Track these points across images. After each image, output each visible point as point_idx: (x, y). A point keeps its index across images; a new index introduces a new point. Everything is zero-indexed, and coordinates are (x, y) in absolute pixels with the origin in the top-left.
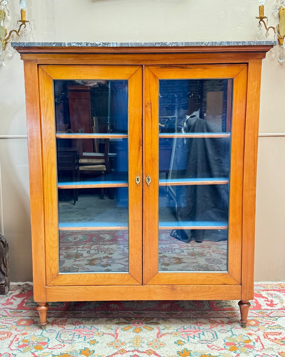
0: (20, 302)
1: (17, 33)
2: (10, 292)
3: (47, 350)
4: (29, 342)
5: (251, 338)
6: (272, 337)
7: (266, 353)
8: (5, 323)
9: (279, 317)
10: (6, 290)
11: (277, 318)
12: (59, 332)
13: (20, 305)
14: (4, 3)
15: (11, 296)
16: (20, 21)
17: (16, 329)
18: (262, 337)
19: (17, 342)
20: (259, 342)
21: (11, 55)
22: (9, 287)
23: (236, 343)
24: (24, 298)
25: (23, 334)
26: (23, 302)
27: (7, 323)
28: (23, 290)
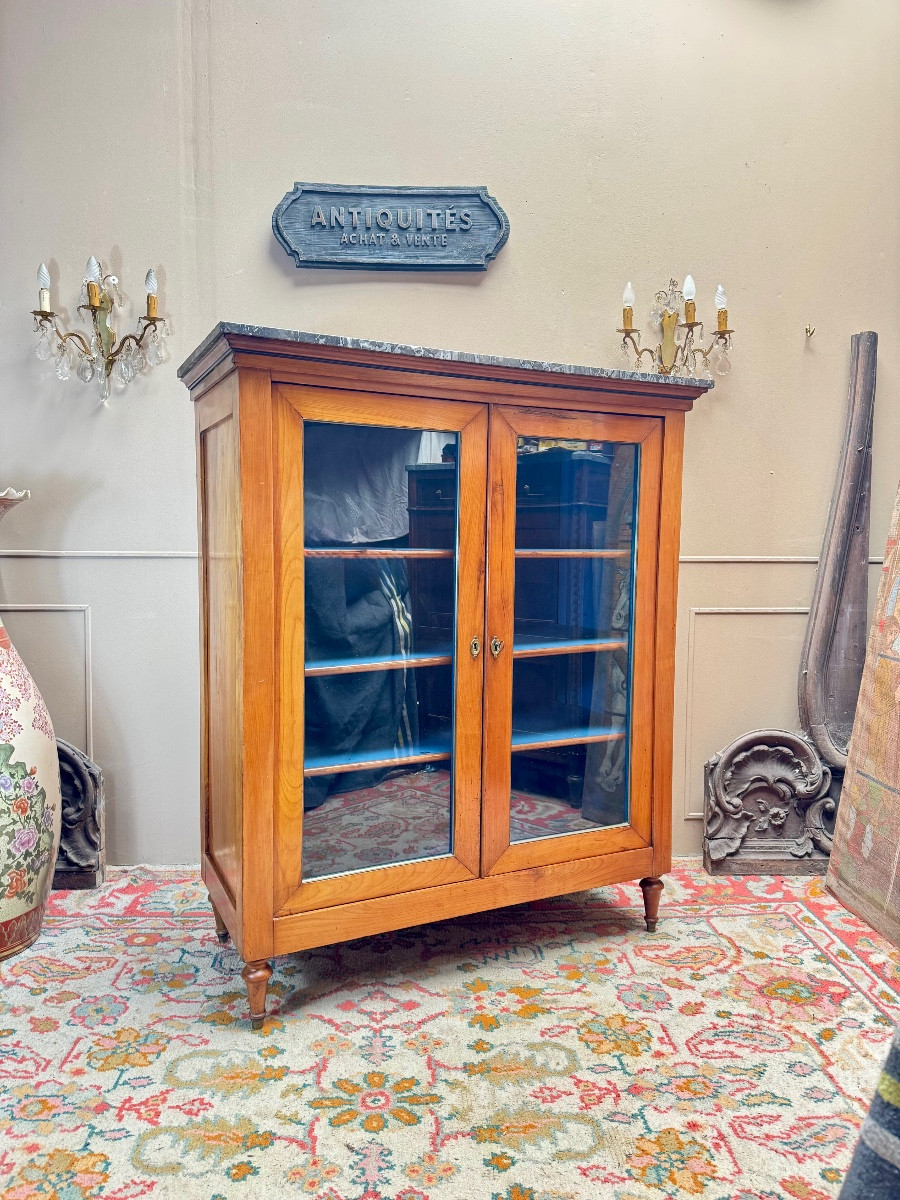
0: (130, 902)
1: (138, 341)
2: (105, 884)
3: (193, 988)
4: (156, 975)
5: (609, 957)
6: (651, 954)
7: (637, 981)
8: (101, 942)
10: (99, 879)
13: (130, 907)
14: (112, 281)
15: (109, 891)
16: (145, 318)
17: (125, 953)
18: (631, 955)
19: (129, 975)
20: (625, 964)
22: (103, 874)
23: (580, 966)
24: (136, 895)
25: (142, 961)
26: (136, 902)
27: (105, 942)
28: (135, 880)
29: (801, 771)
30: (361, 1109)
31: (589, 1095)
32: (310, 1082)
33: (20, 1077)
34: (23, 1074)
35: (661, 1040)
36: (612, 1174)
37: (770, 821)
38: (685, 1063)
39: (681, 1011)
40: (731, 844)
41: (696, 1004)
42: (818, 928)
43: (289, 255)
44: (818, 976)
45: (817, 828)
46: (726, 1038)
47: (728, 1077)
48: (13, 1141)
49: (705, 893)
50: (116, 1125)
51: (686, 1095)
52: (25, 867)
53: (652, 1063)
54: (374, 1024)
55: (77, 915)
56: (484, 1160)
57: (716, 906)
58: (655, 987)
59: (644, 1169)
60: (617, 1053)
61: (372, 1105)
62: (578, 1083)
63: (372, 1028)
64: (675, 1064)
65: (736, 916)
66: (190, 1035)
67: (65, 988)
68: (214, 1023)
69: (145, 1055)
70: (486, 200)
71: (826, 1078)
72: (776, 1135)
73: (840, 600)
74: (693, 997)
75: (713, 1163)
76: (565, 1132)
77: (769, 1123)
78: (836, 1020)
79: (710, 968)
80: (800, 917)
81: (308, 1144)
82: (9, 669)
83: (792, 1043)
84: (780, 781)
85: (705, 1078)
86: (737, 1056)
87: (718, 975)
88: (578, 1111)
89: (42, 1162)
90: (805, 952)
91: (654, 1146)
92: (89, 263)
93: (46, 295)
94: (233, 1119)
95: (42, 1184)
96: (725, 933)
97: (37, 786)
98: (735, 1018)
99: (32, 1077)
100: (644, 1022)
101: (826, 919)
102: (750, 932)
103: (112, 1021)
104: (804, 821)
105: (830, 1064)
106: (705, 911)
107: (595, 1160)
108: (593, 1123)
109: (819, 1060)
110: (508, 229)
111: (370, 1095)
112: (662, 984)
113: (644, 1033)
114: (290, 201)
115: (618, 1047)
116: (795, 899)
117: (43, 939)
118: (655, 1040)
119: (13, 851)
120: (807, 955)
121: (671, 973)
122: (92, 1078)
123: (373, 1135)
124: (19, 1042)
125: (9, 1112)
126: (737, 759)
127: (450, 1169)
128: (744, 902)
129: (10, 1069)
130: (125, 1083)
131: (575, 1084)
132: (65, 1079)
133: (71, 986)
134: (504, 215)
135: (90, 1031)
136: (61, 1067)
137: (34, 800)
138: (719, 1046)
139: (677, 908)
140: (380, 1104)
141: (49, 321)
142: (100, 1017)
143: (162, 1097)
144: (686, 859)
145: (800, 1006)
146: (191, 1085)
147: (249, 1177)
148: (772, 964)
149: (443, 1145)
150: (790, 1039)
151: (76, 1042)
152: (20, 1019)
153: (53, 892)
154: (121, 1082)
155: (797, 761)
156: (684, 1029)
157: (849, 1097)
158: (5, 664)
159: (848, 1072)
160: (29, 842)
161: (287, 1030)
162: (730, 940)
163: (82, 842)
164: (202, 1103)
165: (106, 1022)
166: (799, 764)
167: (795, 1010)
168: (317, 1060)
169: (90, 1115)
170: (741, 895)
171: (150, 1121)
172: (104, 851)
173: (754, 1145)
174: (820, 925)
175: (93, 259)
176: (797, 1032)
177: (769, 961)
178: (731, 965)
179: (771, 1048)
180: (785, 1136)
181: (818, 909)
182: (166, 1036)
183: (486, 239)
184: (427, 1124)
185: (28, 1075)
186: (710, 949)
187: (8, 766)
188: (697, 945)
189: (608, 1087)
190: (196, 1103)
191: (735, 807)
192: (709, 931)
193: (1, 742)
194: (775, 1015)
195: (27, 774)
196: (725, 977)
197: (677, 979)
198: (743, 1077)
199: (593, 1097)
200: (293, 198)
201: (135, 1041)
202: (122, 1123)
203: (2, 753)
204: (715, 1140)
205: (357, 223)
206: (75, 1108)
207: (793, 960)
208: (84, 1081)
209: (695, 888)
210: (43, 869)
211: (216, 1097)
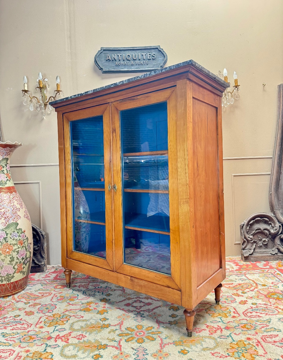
0: (55, 276)
1: (54, 98)
2: (47, 271)
3: (77, 301)
4: (65, 297)
8: (46, 288)
9: (231, 275)
10: (45, 269)
11: (229, 276)
12: (84, 290)
14: (46, 80)
15: (48, 273)
16: (56, 91)
17: (54, 291)
19: (56, 297)
21: (49, 112)
24: (57, 274)
25: (60, 293)
26: (57, 276)
27: (48, 288)
28: (57, 270)
29: (272, 226)
30: (136, 336)
31: (212, 330)
32: (118, 328)
33: (22, 329)
34: (24, 328)
35: (234, 312)
36: (222, 355)
37: (263, 243)
38: (243, 319)
39: (240, 303)
40: (250, 251)
41: (244, 301)
42: (282, 276)
43: (100, 69)
45: (279, 245)
46: (256, 311)
47: (258, 323)
48: (21, 349)
49: (243, 267)
50: (55, 343)
51: (245, 329)
52: (22, 263)
53: (232, 319)
54: (137, 310)
55: (39, 280)
56: (179, 351)
57: (247, 271)
58: (230, 296)
60: (220, 317)
61: (139, 335)
62: (208, 326)
63: (137, 311)
64: (240, 320)
65: (254, 274)
66: (77, 315)
68: (85, 311)
69: (63, 321)
70: (160, 49)
72: (277, 341)
73: (280, 169)
74: (244, 299)
75: (257, 350)
76: (205, 342)
77: (275, 337)
79: (248, 290)
80: (276, 273)
81: (119, 348)
82: (16, 199)
83: (279, 312)
84: (265, 229)
86: (260, 317)
87: (251, 292)
88: (208, 335)
89: (31, 355)
90: (279, 284)
91: (236, 346)
92: (39, 74)
93: (26, 85)
94: (93, 341)
96: (251, 279)
97: (26, 236)
98: (258, 305)
99: (26, 329)
100: (228, 307)
102: (260, 278)
103: (52, 311)
104: (274, 242)
106: (244, 272)
107: (216, 350)
108: (214, 339)
110: (167, 58)
111: (138, 332)
112: (232, 295)
113: (228, 310)
114: (100, 53)
115: (220, 315)
117: (28, 288)
118: (232, 312)
119: (19, 257)
121: (235, 292)
122: (45, 329)
123: (141, 344)
124: (21, 319)
125: (19, 340)
126: (250, 223)
127: (167, 354)
128: (256, 269)
129: (19, 327)
130: (57, 330)
131: (207, 327)
132: (37, 330)
133: (37, 301)
134: (166, 54)
135: (45, 315)
136: (36, 326)
137: (25, 241)
138: (254, 314)
139: (234, 272)
140: (142, 334)
141: (27, 93)
142: (48, 310)
143: (69, 334)
144: (235, 257)
145: (280, 301)
146: (78, 330)
147: (100, 358)
148: (268, 288)
149: (164, 347)
151: (41, 317)
152: (22, 312)
153: (30, 274)
154: (55, 330)
155: (270, 222)
156: (241, 309)
158: (15, 197)
160: (23, 254)
161: (109, 313)
162: (253, 281)
163: (39, 257)
164: (82, 336)
165: (49, 312)
167: (278, 302)
168: (120, 321)
169: (46, 340)
170: (255, 267)
171: (66, 342)
172: (46, 260)
173: (270, 345)
175: (40, 73)
176: (280, 309)
177: (267, 287)
178: (254, 289)
179: (271, 314)
180: (281, 341)
181: (281, 271)
182: (70, 315)
183: (160, 61)
184: (158, 341)
185: (25, 329)
186: (247, 284)
187: (17, 229)
188: (242, 283)
189: (218, 327)
190: (81, 336)
191: (251, 239)
192: (246, 278)
193: (14, 222)
194: (272, 303)
195: (22, 232)
196: (253, 292)
197: (237, 294)
198: (264, 323)
199: (213, 331)
200: (100, 52)
201: (59, 317)
202: (56, 343)
203: (15, 225)
204: (256, 343)
205: (120, 59)
206: (41, 338)
207: (275, 287)
208: (43, 330)
209: (240, 266)
210: (28, 264)
211: (87, 334)
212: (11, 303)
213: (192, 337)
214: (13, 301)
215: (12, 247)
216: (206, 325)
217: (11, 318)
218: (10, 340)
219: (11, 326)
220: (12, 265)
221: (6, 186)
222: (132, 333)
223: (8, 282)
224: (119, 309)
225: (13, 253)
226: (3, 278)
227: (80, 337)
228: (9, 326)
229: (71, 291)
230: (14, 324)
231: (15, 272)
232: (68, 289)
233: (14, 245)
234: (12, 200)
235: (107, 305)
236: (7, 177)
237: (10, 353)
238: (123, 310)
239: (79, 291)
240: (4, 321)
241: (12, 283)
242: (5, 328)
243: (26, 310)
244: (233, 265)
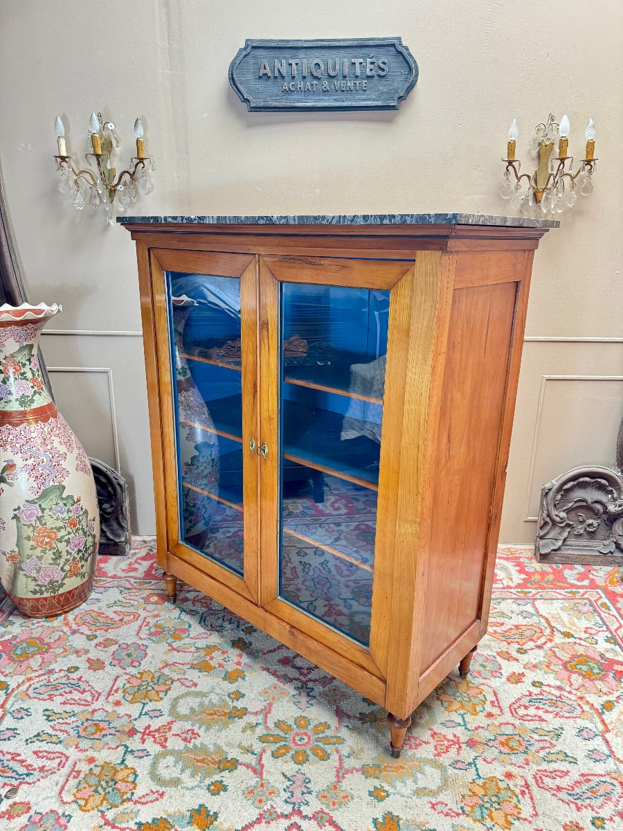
0: (147, 567)
1: (132, 175)
2: (132, 551)
3: (187, 641)
4: (164, 628)
6: (491, 630)
7: (480, 652)
8: (129, 599)
9: (503, 599)
10: (127, 550)
11: (500, 600)
12: (203, 613)
13: (148, 571)
14: (110, 127)
15: (135, 558)
16: (135, 158)
17: (144, 609)
19: (147, 628)
21: (123, 209)
22: (130, 545)
24: (152, 561)
25: (155, 616)
26: (152, 567)
27: (132, 600)
28: (151, 550)
30: (293, 745)
31: (441, 745)
32: (260, 721)
33: (82, 705)
34: (85, 703)
35: (492, 703)
36: (450, 809)
37: (586, 528)
38: (507, 723)
39: (508, 679)
40: (556, 543)
41: (519, 674)
42: (612, 613)
43: (242, 101)
44: (607, 655)
45: (620, 535)
46: (537, 704)
47: (536, 737)
48: (80, 753)
49: (533, 579)
50: (140, 747)
51: (506, 750)
52: (78, 559)
53: (484, 722)
54: (302, 678)
55: (115, 577)
56: (369, 791)
57: (540, 590)
58: (492, 658)
59: (472, 807)
60: (462, 712)
61: (299, 743)
62: (434, 734)
63: (301, 681)
64: (501, 724)
65: (553, 599)
66: (186, 679)
67: (108, 636)
68: (200, 670)
70: (400, 49)
71: (603, 742)
72: (564, 787)
74: (516, 668)
75: (519, 806)
76: (423, 773)
77: (561, 777)
78: (616, 694)
79: (531, 644)
80: (599, 603)
81: (258, 770)
82: (58, 432)
83: (583, 711)
84: (596, 502)
85: (520, 736)
86: (543, 720)
87: (536, 650)
88: (433, 757)
89: (97, 771)
90: (600, 633)
91: (481, 789)
92: (91, 118)
93: (63, 142)
94: (212, 747)
95: (97, 788)
96: (544, 614)
97: (82, 509)
98: (545, 688)
99: (90, 705)
100: (482, 687)
101: (619, 605)
102: (561, 613)
103: (138, 664)
104: (611, 529)
105: (608, 731)
106: (532, 594)
107: (441, 798)
108: (441, 767)
109: (601, 727)
110: (417, 75)
111: (297, 734)
112: (496, 656)
113: (481, 697)
114: (242, 56)
115: (463, 707)
116: (597, 587)
118: (488, 702)
119: (70, 551)
120: (601, 637)
121: (504, 646)
122: (126, 708)
123: (300, 766)
124: (81, 677)
125: (77, 732)
126: (566, 487)
127: (347, 796)
128: (560, 588)
129: (76, 698)
130: (146, 714)
131: (432, 736)
132: (109, 708)
133: (111, 634)
134: (415, 62)
135: (125, 671)
136: (107, 699)
137: (81, 518)
138: (532, 711)
139: (512, 590)
140: (304, 742)
141: (66, 162)
142: (130, 661)
143: (168, 726)
144: (522, 547)
145: (592, 680)
146: (185, 718)
147: (222, 792)
148: (575, 643)
149: (343, 777)
150: (582, 708)
151: (117, 677)
152: (81, 659)
154: (143, 713)
155: (610, 488)
156: (509, 695)
157: (618, 759)
158: (55, 429)
159: (620, 739)
160: (79, 544)
161: (246, 679)
162: (547, 620)
163: (115, 526)
164: (193, 733)
165: (134, 665)
166: (612, 491)
167: (588, 684)
168: (265, 704)
169: (126, 737)
170: (560, 580)
171: (161, 745)
172: (130, 530)
173: (548, 795)
174: (614, 612)
175: (93, 114)
176: (588, 702)
177: (572, 640)
178: (545, 643)
179: (567, 715)
180: (570, 788)
181: (612, 596)
182: (171, 678)
183: (399, 84)
184: (334, 761)
185: (87, 704)
186: (532, 628)
187: (62, 499)
188: (524, 623)
189: (454, 739)
190: (190, 732)
191: (560, 519)
192: (533, 612)
193: (56, 484)
194: (573, 687)
195: (75, 503)
196: (541, 653)
197: (507, 652)
198: (546, 738)
199: (443, 747)
200: (244, 53)
201: (152, 681)
202: (144, 745)
203: (57, 491)
204: (522, 788)
205: (295, 73)
206: (116, 731)
207: (590, 640)
208: (121, 710)
209: (527, 573)
210: (90, 559)
211: (201, 729)
212: (61, 634)
213: (400, 759)
214: (66, 629)
215: (55, 533)
216: (431, 730)
217: (62, 674)
218: (61, 731)
219: (61, 695)
220: (59, 565)
221: (32, 407)
222: (287, 736)
223: (52, 595)
224: (267, 670)
225: (59, 544)
226: (43, 589)
227: (189, 737)
228: (58, 693)
229: (177, 612)
230: (67, 690)
231: (65, 577)
232: (171, 606)
233: (59, 529)
234: (48, 436)
235: (245, 659)
236: (35, 385)
237: (59, 760)
238: (274, 674)
239: (193, 613)
240: (49, 681)
241: (61, 595)
242: (51, 697)
243: (89, 655)
244: (513, 570)
